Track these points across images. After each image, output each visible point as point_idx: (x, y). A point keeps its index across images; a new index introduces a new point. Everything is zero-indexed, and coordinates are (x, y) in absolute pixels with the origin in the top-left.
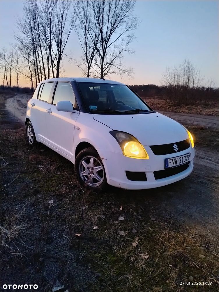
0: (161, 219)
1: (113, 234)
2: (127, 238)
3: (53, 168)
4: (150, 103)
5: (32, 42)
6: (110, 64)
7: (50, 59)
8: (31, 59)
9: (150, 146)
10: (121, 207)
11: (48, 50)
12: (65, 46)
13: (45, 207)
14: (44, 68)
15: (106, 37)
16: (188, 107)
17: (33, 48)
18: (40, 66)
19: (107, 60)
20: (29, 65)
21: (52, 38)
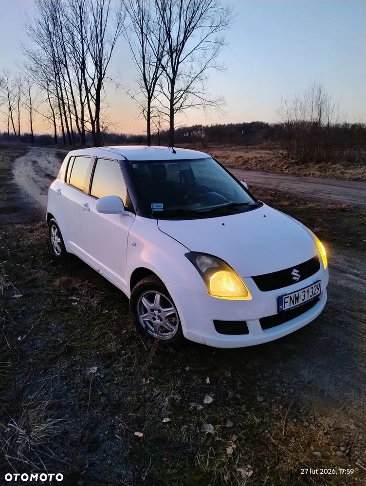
0: (272, 399)
1: (195, 431)
2: (217, 439)
3: (95, 302)
4: (254, 160)
5: (52, 59)
6: (186, 91)
7: (83, 86)
8: (52, 87)
9: (253, 278)
10: (208, 378)
11: (80, 71)
12: (107, 64)
13: (84, 381)
14: (74, 102)
15: (177, 44)
16: (319, 165)
17: (55, 69)
18: (68, 99)
19: (179, 85)
20: (49, 98)
21: (85, 50)
